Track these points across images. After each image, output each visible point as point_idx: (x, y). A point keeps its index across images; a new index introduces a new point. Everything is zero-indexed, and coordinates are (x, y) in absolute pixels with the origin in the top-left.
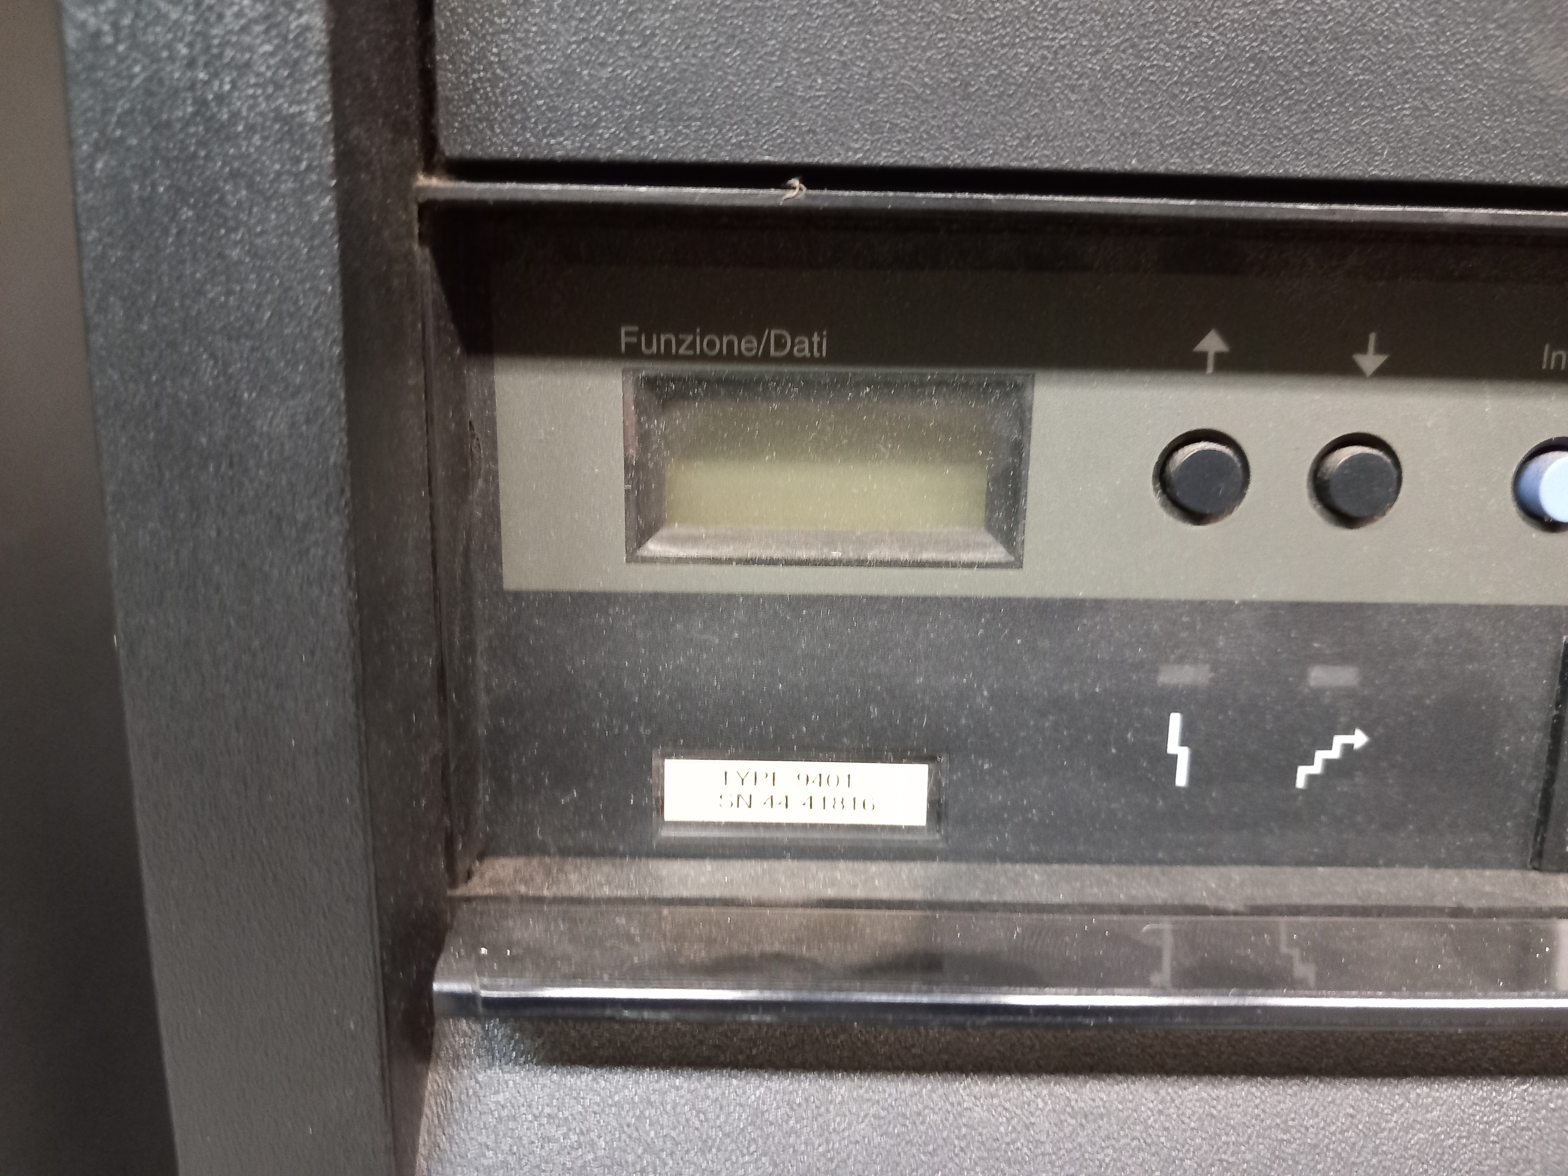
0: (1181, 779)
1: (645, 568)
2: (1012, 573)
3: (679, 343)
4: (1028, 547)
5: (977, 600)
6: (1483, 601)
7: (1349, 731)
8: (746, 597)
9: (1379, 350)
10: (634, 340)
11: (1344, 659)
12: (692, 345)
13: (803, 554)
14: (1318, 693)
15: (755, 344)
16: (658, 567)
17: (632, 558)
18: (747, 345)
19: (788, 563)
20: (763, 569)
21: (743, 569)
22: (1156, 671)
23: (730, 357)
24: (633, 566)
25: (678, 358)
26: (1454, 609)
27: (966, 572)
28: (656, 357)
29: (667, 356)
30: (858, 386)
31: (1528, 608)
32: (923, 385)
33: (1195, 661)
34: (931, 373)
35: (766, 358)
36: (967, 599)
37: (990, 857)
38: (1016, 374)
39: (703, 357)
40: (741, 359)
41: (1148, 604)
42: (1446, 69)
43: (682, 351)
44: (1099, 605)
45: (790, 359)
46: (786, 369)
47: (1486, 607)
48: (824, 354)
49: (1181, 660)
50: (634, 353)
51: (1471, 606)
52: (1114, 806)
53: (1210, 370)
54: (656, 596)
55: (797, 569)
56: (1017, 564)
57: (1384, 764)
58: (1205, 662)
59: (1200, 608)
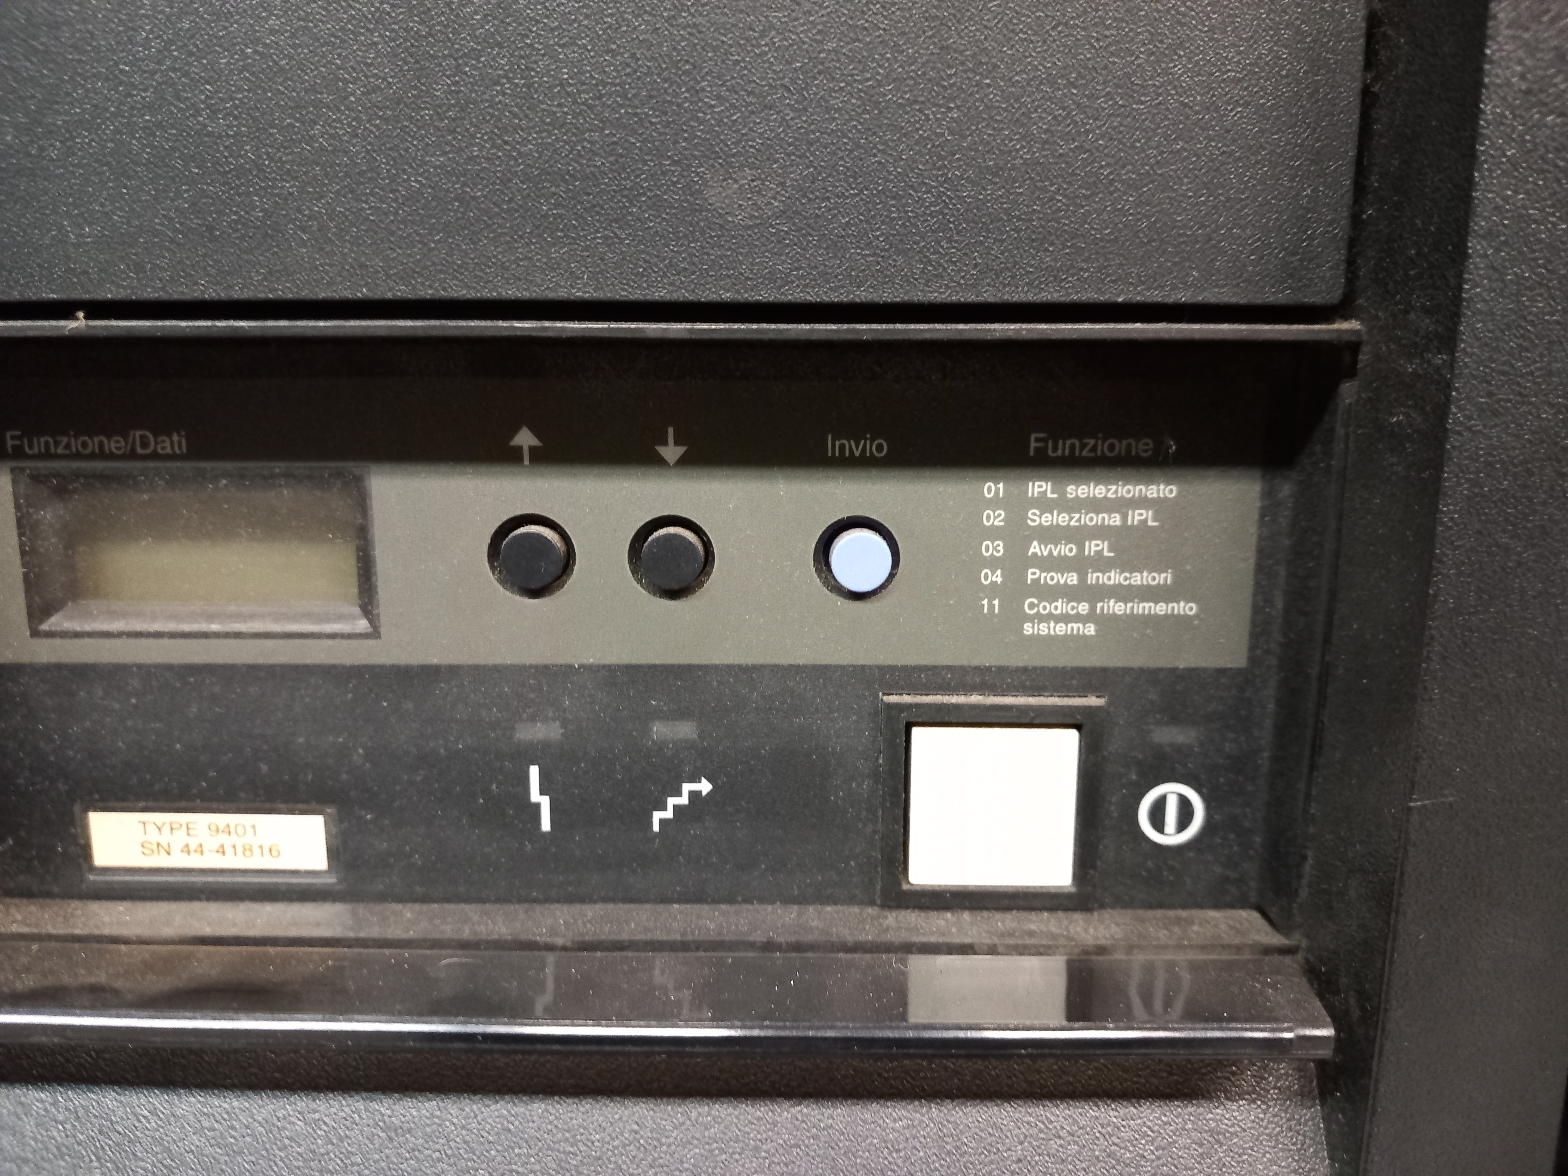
0: (546, 825)
1: (47, 642)
2: (371, 642)
3: (57, 444)
4: (383, 619)
5: (343, 667)
6: (801, 662)
7: (695, 779)
8: (139, 666)
9: (677, 443)
10: (17, 442)
11: (682, 714)
12: (68, 446)
13: (186, 627)
14: (661, 746)
15: (123, 444)
16: (58, 641)
17: (35, 633)
18: (114, 445)
19: (173, 635)
20: (152, 641)
21: (132, 641)
22: (513, 728)
23: (102, 455)
24: (37, 641)
25: (57, 457)
26: (775, 669)
27: (330, 642)
28: (39, 457)
29: (47, 455)
30: (216, 478)
31: (843, 667)
32: (273, 476)
33: (546, 719)
34: (279, 467)
35: (132, 455)
36: (334, 667)
37: (382, 897)
38: (352, 467)
39: (77, 456)
40: (112, 457)
41: (496, 669)
42: (631, 202)
43: (60, 451)
44: (454, 670)
45: (155, 456)
46: (151, 464)
47: (805, 666)
48: (185, 451)
49: (533, 719)
50: (18, 454)
51: (791, 666)
52: (487, 850)
53: (526, 462)
54: (59, 667)
55: (180, 642)
56: (375, 633)
57: (730, 809)
58: (554, 719)
59: (544, 671)
